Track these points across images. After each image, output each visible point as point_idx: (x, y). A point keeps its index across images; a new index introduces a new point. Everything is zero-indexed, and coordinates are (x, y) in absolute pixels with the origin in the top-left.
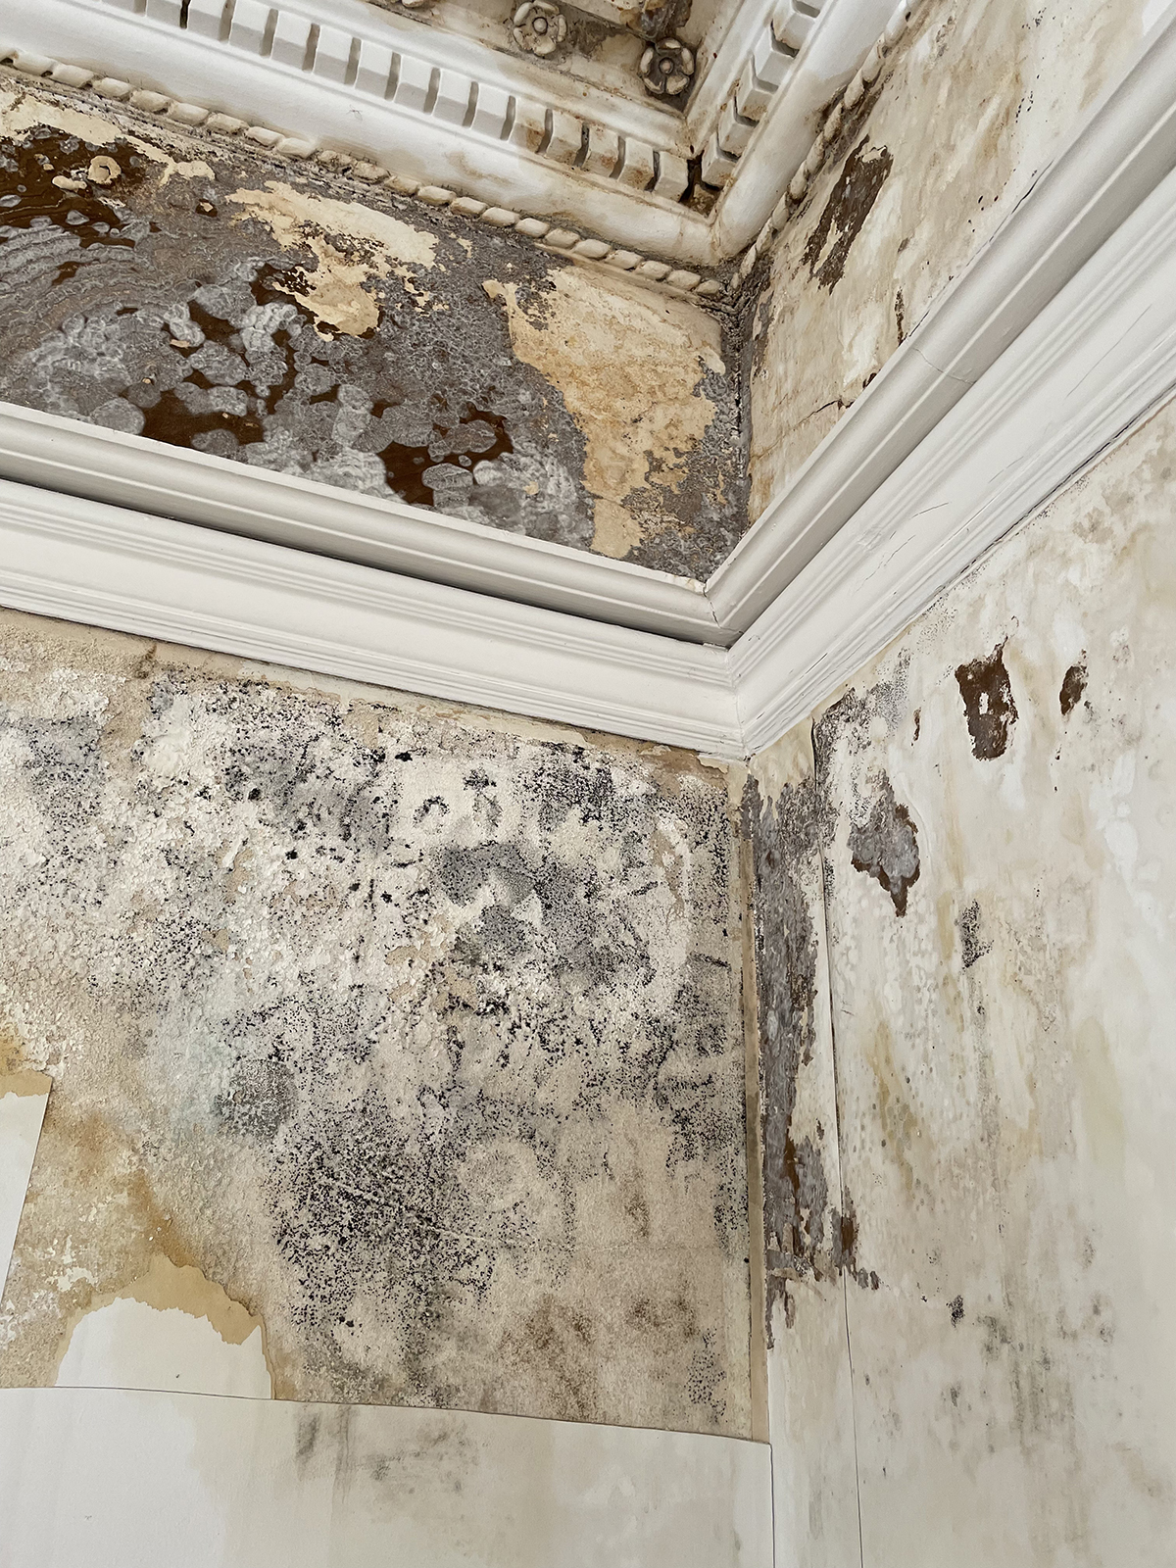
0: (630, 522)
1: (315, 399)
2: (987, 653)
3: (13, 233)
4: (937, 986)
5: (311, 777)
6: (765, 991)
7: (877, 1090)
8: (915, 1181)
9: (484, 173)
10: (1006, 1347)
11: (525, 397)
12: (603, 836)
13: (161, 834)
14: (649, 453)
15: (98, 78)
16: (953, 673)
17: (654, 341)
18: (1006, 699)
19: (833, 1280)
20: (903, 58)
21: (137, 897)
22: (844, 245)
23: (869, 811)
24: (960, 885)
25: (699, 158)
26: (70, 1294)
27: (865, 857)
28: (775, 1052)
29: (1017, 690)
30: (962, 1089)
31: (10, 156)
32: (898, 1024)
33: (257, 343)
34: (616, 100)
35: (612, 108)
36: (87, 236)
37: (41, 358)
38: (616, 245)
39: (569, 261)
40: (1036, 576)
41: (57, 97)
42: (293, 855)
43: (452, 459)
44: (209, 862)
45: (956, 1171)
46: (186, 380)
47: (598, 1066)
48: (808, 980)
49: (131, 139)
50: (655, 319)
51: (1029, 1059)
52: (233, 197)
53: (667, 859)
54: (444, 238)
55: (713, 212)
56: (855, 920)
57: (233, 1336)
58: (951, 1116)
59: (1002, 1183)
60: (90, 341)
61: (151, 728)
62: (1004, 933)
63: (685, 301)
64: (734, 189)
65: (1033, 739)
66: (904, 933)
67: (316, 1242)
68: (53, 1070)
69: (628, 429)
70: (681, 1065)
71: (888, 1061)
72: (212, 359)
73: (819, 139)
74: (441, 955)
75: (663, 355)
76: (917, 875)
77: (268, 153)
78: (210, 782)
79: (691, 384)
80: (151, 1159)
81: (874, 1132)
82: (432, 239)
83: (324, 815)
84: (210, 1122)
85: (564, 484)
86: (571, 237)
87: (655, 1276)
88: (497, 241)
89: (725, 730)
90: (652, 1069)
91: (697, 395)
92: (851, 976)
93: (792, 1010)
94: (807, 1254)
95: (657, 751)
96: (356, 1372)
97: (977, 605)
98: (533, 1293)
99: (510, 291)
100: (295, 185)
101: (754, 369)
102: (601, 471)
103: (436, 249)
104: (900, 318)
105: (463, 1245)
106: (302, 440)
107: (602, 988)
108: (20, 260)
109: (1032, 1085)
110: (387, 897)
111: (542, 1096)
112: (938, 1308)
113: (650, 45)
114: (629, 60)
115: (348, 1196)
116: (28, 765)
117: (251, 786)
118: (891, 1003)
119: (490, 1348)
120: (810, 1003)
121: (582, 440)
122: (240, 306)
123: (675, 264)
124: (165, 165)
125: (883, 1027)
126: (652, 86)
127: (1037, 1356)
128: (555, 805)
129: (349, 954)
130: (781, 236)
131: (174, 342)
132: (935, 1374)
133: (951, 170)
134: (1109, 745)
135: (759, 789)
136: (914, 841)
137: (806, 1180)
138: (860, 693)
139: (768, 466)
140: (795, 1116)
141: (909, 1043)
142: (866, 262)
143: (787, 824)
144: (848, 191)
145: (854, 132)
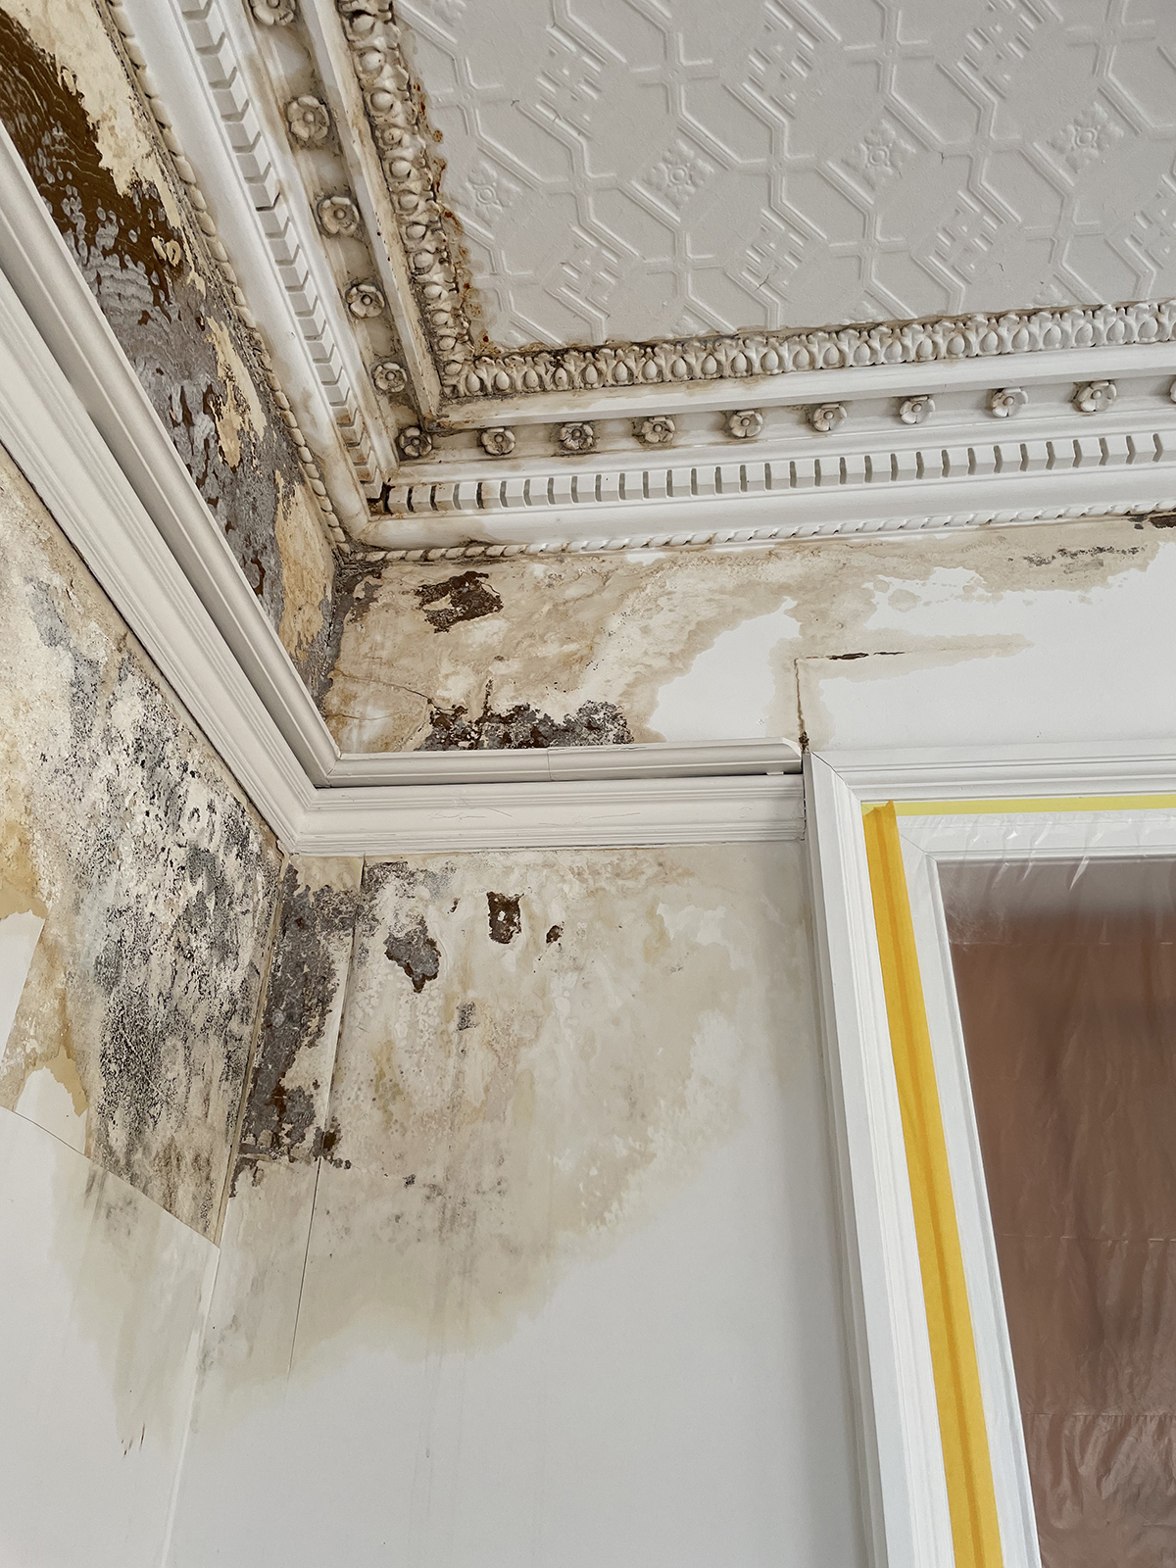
1: (210, 500)
2: (511, 895)
3: (130, 266)
4: (436, 1033)
5: (162, 765)
7: (377, 1072)
8: (394, 1120)
9: (311, 411)
10: (440, 1197)
11: (273, 561)
12: (240, 870)
14: (300, 633)
16: (486, 893)
17: (315, 562)
18: (515, 921)
19: (308, 1163)
20: (524, 561)
21: (93, 805)
22: (454, 616)
23: (405, 932)
24: (465, 992)
26: (28, 1056)
27: (397, 954)
28: (277, 1034)
29: (523, 919)
30: (441, 1084)
31: (139, 197)
32: (401, 1044)
33: (198, 440)
34: (384, 432)
35: (380, 434)
36: (156, 297)
38: (328, 495)
40: (547, 877)
42: (148, 814)
44: (121, 798)
45: (426, 1119)
47: (212, 1011)
48: (322, 1002)
49: (183, 233)
51: (488, 1078)
52: (209, 321)
53: (255, 898)
54: (269, 425)
55: (377, 517)
56: (380, 983)
57: (78, 1110)
58: (429, 1094)
59: (456, 1127)
61: (116, 688)
62: (488, 1022)
63: (331, 545)
64: (398, 521)
65: (527, 945)
66: (418, 1001)
67: (113, 1067)
68: (48, 904)
69: (297, 613)
71: (389, 1060)
72: (181, 436)
73: (463, 549)
74: (181, 912)
75: (316, 573)
76: (435, 976)
77: (232, 305)
78: (130, 743)
79: (319, 600)
80: (70, 984)
81: (368, 1093)
82: (265, 422)
83: (162, 794)
84: (92, 972)
86: (316, 474)
87: (204, 1142)
88: (288, 447)
90: (226, 1022)
91: (320, 609)
92: (371, 1012)
93: (301, 1015)
94: (284, 1149)
95: (266, 827)
96: (111, 1151)
97: (508, 870)
99: (282, 484)
100: (230, 332)
101: (349, 616)
102: (284, 633)
103: (265, 430)
104: (488, 695)
105: (155, 1094)
107: (222, 965)
108: (127, 291)
109: (487, 1090)
110: (172, 863)
111: (193, 1019)
112: (400, 1179)
113: (419, 427)
114: (403, 422)
116: (72, 684)
117: (142, 756)
118: (399, 1033)
119: (152, 1158)
120: (323, 1015)
121: (283, 607)
122: (197, 406)
123: (341, 525)
124: (191, 269)
125: (390, 1045)
126: (402, 441)
127: (460, 1200)
128: (231, 840)
129: (154, 892)
130: (403, 562)
131: (172, 412)
132: (387, 1208)
133: (542, 651)
134: (566, 965)
135: (298, 877)
136: (437, 960)
137: (295, 1109)
138: (411, 867)
139: (353, 688)
140: (290, 1073)
141: (407, 1055)
142: (470, 642)
143: (322, 908)
144: (465, 589)
145: (480, 563)
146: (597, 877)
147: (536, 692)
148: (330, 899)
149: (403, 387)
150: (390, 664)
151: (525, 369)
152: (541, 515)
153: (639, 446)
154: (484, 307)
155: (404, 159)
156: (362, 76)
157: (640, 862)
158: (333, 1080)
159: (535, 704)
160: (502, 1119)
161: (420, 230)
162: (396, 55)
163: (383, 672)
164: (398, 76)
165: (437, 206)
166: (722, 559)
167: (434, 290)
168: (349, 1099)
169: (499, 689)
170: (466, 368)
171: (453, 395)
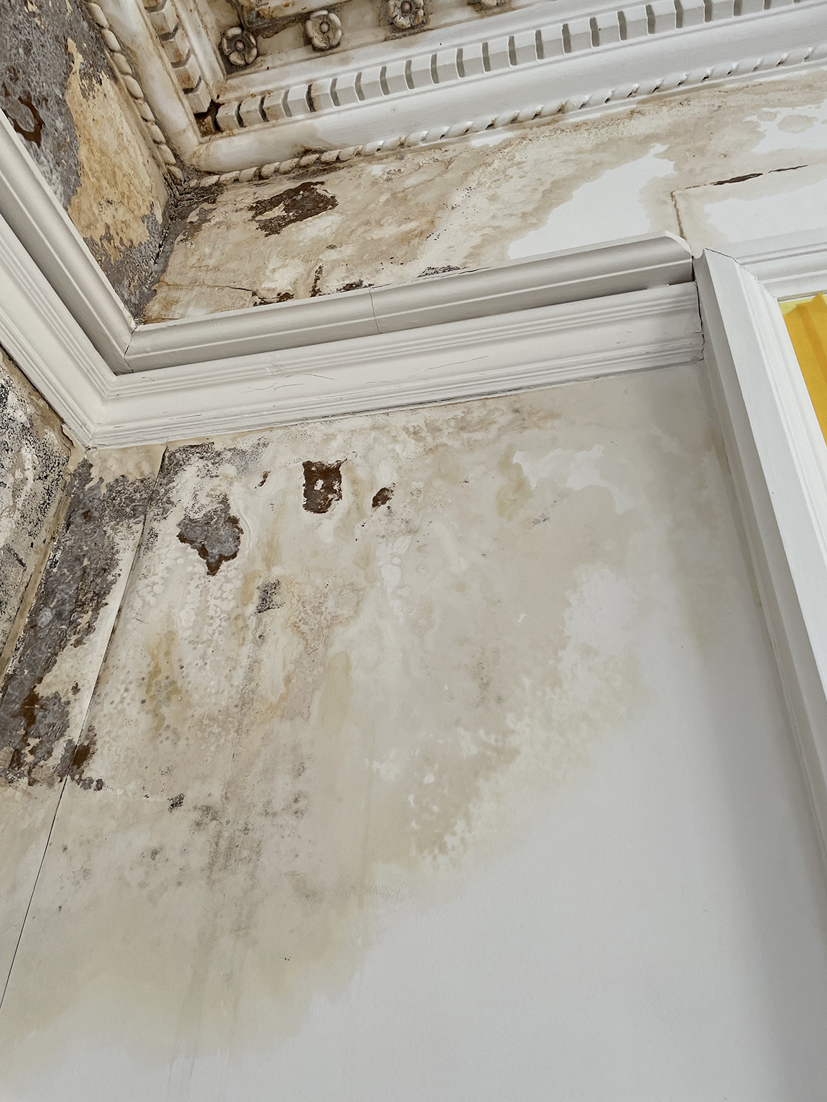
2: (331, 461)
4: (229, 618)
6: (46, 596)
7: (151, 669)
8: (165, 725)
10: (215, 822)
11: (60, 124)
14: (108, 227)
16: (301, 462)
17: (136, 173)
18: (335, 488)
19: (51, 785)
20: (363, 165)
22: (286, 220)
23: (203, 512)
24: (269, 570)
25: (220, 105)
27: (191, 535)
28: (41, 635)
29: (345, 486)
30: (229, 678)
32: (184, 634)
34: (203, 31)
35: (198, 33)
38: (146, 100)
39: (116, 79)
40: (375, 440)
48: (99, 595)
50: (141, 159)
51: (290, 667)
53: (18, 474)
55: (207, 138)
56: (167, 568)
58: (214, 691)
59: (245, 729)
62: (294, 601)
63: (159, 166)
64: (229, 139)
65: (349, 512)
66: (211, 585)
69: (104, 204)
71: (167, 654)
73: (296, 160)
75: (136, 181)
76: (234, 556)
79: (143, 212)
81: (137, 693)
85: (58, 197)
86: (127, 69)
89: (88, 423)
91: (143, 221)
92: (152, 600)
93: (72, 612)
94: (25, 769)
95: (41, 403)
97: (329, 438)
99: (78, 57)
101: (181, 237)
102: (80, 210)
104: (317, 279)
109: (288, 680)
112: (163, 800)
113: (241, 26)
114: (224, 21)
118: (183, 622)
120: (96, 610)
121: (78, 183)
123: (168, 142)
125: (171, 636)
126: (225, 45)
127: (241, 826)
130: (238, 185)
132: (142, 840)
133: (377, 234)
134: (396, 529)
135: (92, 470)
136: (238, 538)
137: (45, 720)
138: (218, 447)
139: (175, 294)
140: (48, 678)
141: (192, 646)
142: (301, 238)
143: (114, 499)
144: (299, 197)
145: (315, 173)
146: (437, 434)
147: (370, 269)
148: (124, 489)
150: (216, 269)
152: (377, 107)
153: (477, 15)
157: (490, 412)
158: (97, 683)
159: (368, 279)
160: (306, 716)
163: (208, 278)
166: (577, 127)
168: (112, 703)
169: (329, 272)
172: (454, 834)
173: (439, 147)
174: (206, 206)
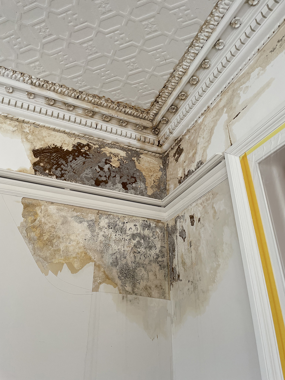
0: (152, 190)
1: (113, 177)
2: (192, 214)
3: (77, 158)
4: (187, 249)
5: (117, 226)
6: (170, 250)
7: (182, 261)
8: (185, 269)
9: (132, 144)
10: (193, 283)
11: (138, 174)
12: (150, 232)
13: (103, 233)
14: (154, 180)
15: (85, 136)
16: (189, 216)
17: (154, 164)
19: (177, 281)
20: (185, 137)
21: (100, 240)
22: (178, 157)
23: (181, 230)
24: (190, 239)
25: (160, 141)
26: (99, 283)
27: (180, 235)
28: (171, 257)
29: (195, 219)
30: (190, 260)
31: (75, 147)
32: (184, 253)
33: (106, 170)
34: (149, 135)
35: (149, 136)
36: (86, 158)
37: (83, 175)
39: (143, 154)
40: (197, 207)
41: (80, 138)
42: (116, 235)
43: (130, 183)
44: (107, 236)
45: (189, 268)
46: (99, 176)
47: (150, 259)
48: (175, 249)
49: (89, 143)
50: (154, 161)
51: (195, 256)
52: (101, 150)
53: (158, 234)
54: (127, 152)
55: (161, 147)
56: (180, 242)
57: (115, 287)
58: (189, 262)
59: (193, 268)
60: (88, 172)
61: (100, 221)
62: (193, 244)
63: (158, 157)
64: (164, 145)
65: (196, 225)
66: (184, 244)
68: (95, 260)
69: (151, 177)
70: (160, 259)
71: (183, 257)
72: (101, 173)
73: (175, 143)
74: (133, 246)
75: (155, 166)
76: (186, 237)
77: (105, 143)
78: (106, 227)
79: (159, 170)
80: (105, 269)
81: (181, 265)
82: (125, 152)
83: (119, 230)
84: (110, 265)
85: (143, 186)
86: (143, 151)
87: (158, 283)
88: (133, 152)
89: (164, 218)
90: (157, 260)
91: (159, 171)
92: (179, 248)
93: (173, 252)
94: (175, 279)
95: (156, 220)
96: (127, 291)
97: (191, 209)
98: (145, 284)
99: (135, 159)
100: (109, 147)
101: (167, 168)
102: (148, 183)
103: (126, 154)
104: (184, 171)
105: (137, 279)
106: (112, 183)
107: (151, 250)
108: (78, 162)
109: (195, 259)
110: (126, 240)
111: (145, 263)
112: (188, 281)
113: (154, 129)
114: (151, 130)
115: (125, 273)
116: (88, 226)
117: (111, 227)
118: (183, 251)
119: (141, 289)
120: (175, 252)
121: (145, 179)
122: (104, 165)
123: (156, 153)
124: (93, 146)
125: (182, 254)
126: (154, 133)
127: (195, 284)
128: (144, 228)
129: (123, 247)
130: (170, 152)
131: (97, 171)
132: (187, 288)
133: (190, 156)
134: (202, 226)
135: (168, 225)
136: (186, 234)
137: (175, 271)
138: (180, 216)
139: (169, 182)
140: (173, 264)
141: (185, 255)
142: (181, 161)
143: (172, 230)
144: (178, 150)
145: (179, 143)
146: (204, 203)
147: (190, 166)
148: (173, 228)
149: (143, 127)
150: (172, 174)
151: (155, 107)
152: (180, 127)
153: (183, 101)
154: (139, 106)
155: (104, 104)
156: (88, 102)
157: (210, 195)
158: (178, 264)
159: (190, 169)
160: (198, 264)
161: (118, 108)
162: (88, 95)
163: (172, 177)
164: (91, 97)
165: (115, 103)
167: (130, 112)
168: (180, 267)
169: (185, 169)
170: (148, 115)
171: (152, 121)
172: (216, 280)
173: (194, 126)
174: (168, 158)
